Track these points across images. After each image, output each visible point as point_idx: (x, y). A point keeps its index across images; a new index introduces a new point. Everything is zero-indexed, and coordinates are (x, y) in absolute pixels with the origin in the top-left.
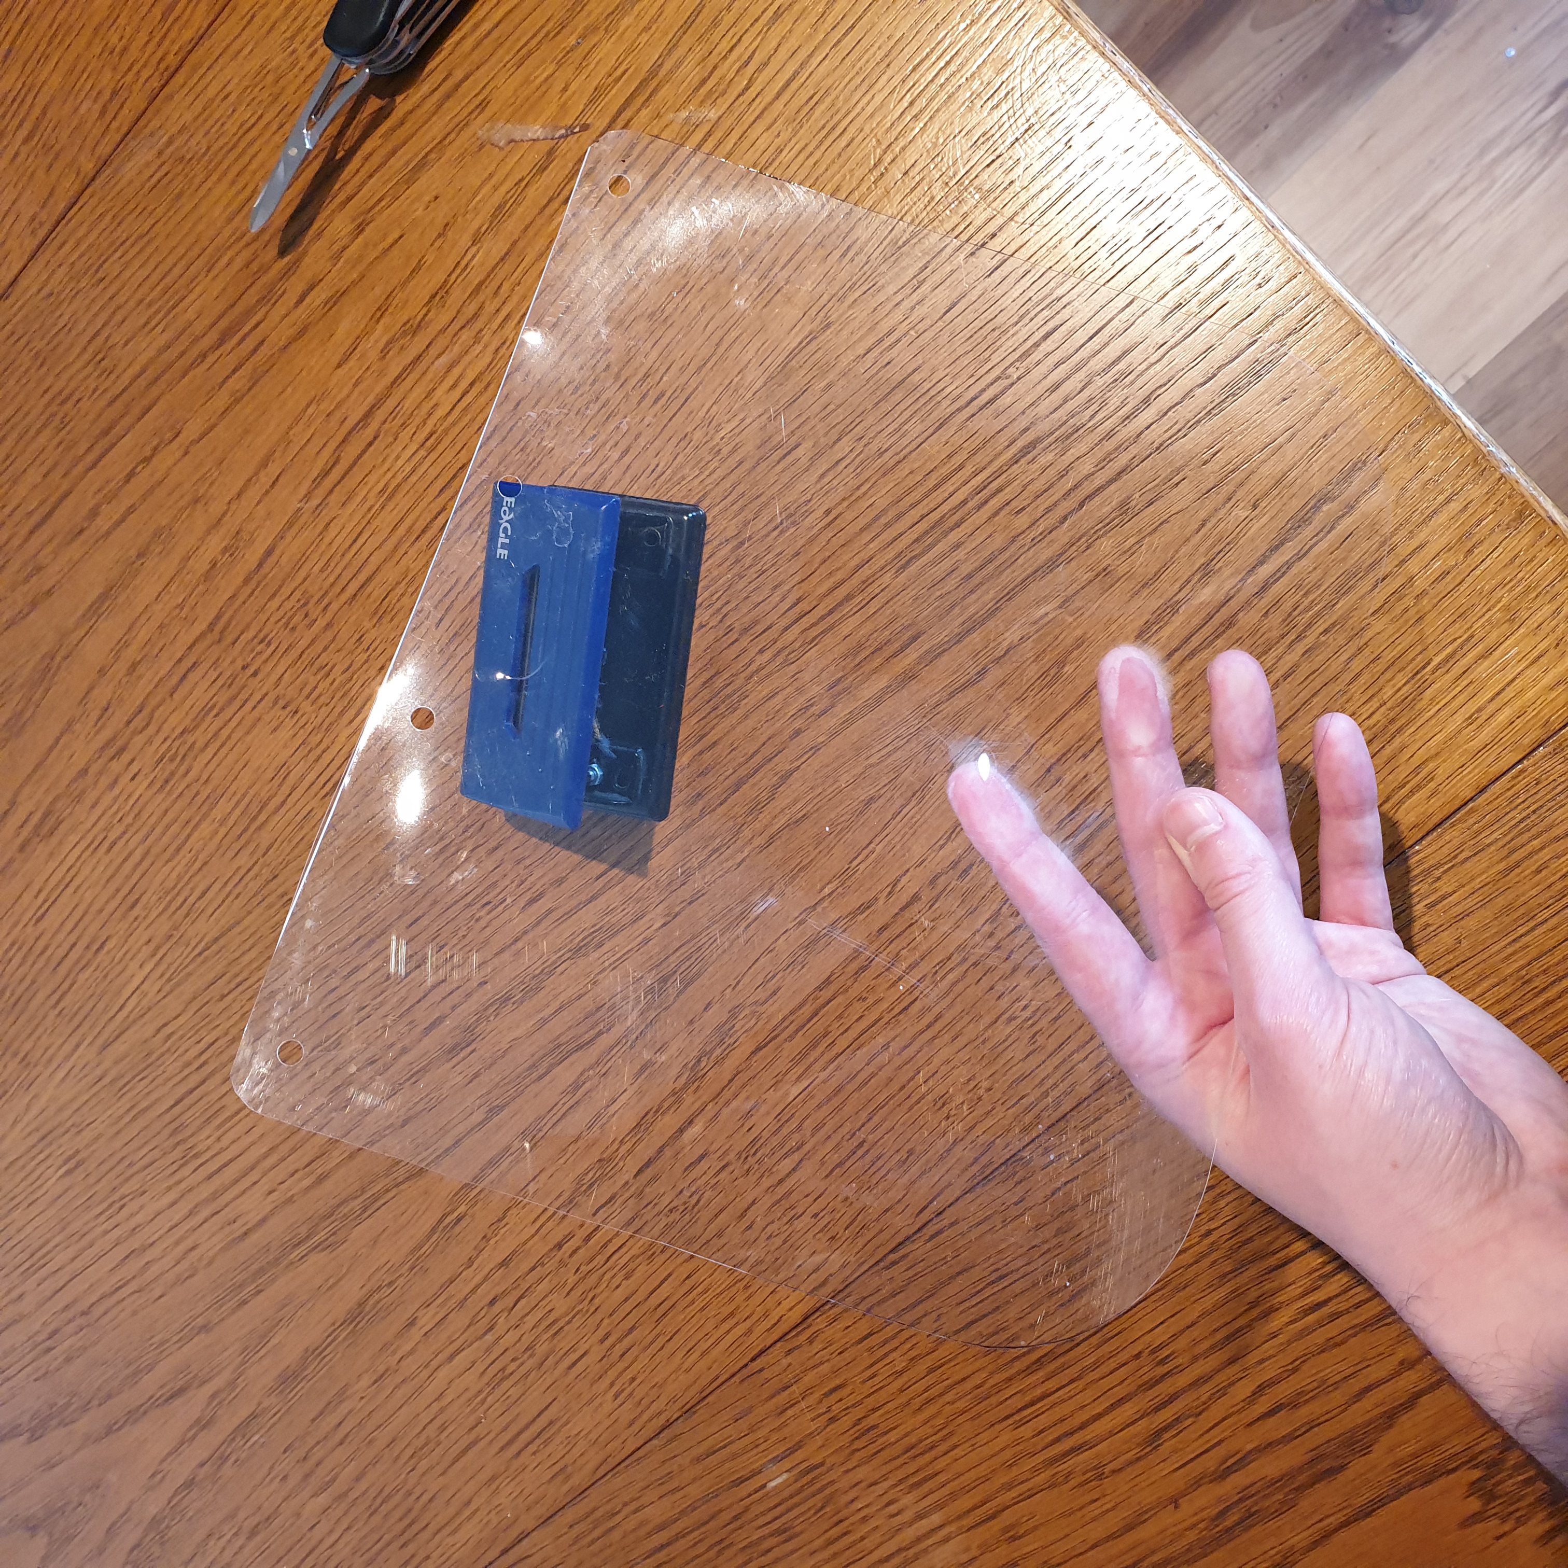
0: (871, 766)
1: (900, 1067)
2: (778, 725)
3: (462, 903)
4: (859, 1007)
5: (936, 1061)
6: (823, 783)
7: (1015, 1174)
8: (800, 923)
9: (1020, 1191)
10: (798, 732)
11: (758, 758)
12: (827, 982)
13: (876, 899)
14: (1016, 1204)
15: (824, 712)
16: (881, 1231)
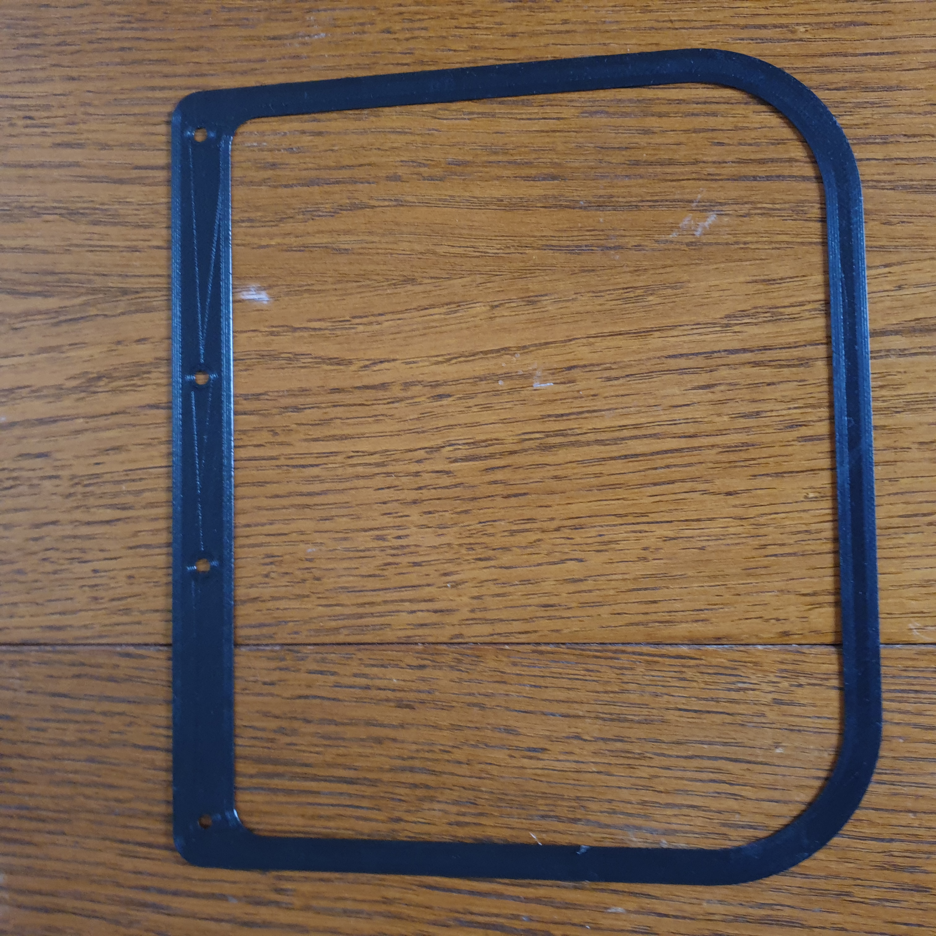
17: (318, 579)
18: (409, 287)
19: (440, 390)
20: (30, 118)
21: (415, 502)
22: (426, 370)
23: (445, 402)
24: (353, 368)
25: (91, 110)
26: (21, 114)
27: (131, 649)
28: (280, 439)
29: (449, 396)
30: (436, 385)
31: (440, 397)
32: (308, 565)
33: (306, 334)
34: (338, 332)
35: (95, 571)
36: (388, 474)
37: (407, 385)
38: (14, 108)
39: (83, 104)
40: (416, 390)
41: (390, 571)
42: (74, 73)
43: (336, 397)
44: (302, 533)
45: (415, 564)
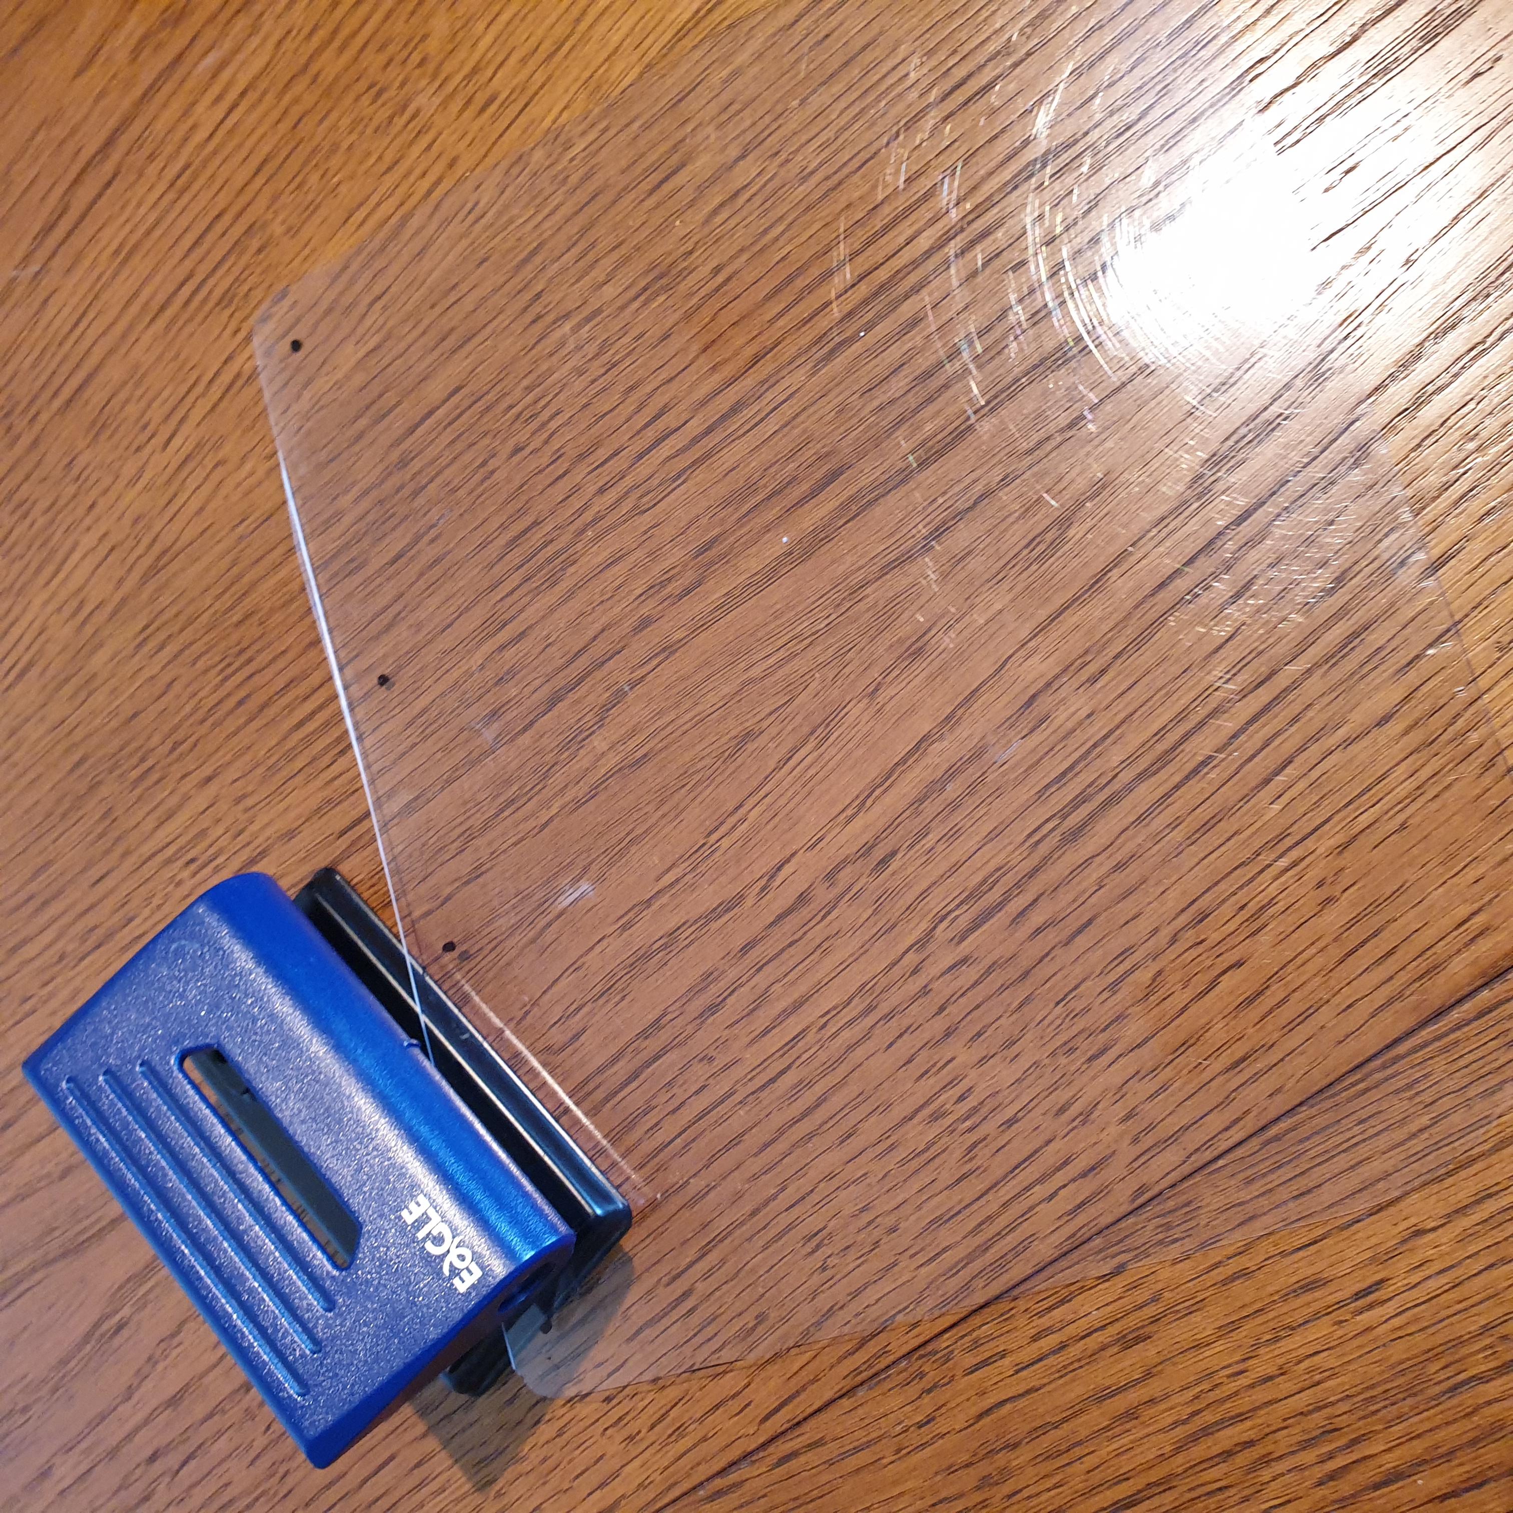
0: (751, 681)
1: (755, 1177)
2: (616, 610)
3: (160, 858)
4: (701, 1071)
5: (813, 1174)
6: (677, 705)
7: (922, 1375)
8: (624, 928)
9: (927, 1404)
10: (645, 623)
11: (583, 662)
12: (656, 1025)
13: (740, 898)
14: (920, 1425)
15: (687, 591)
16: (705, 1439)
17: (893, 1230)
18: (751, 747)
19: (879, 853)
20: (192, 861)
21: (948, 1034)
22: (842, 838)
23: (895, 865)
24: (749, 902)
25: (249, 802)
26: (180, 863)
27: (719, 1483)
28: (719, 1063)
29: (894, 853)
30: (867, 849)
31: (884, 862)
32: (866, 1217)
33: (664, 899)
34: (702, 868)
35: (608, 1399)
36: (888, 1017)
37: (831, 876)
38: (169, 861)
39: (238, 801)
40: (845, 877)
41: (983, 1154)
42: (207, 770)
43: (754, 955)
44: (830, 1177)
45: (1011, 1122)
